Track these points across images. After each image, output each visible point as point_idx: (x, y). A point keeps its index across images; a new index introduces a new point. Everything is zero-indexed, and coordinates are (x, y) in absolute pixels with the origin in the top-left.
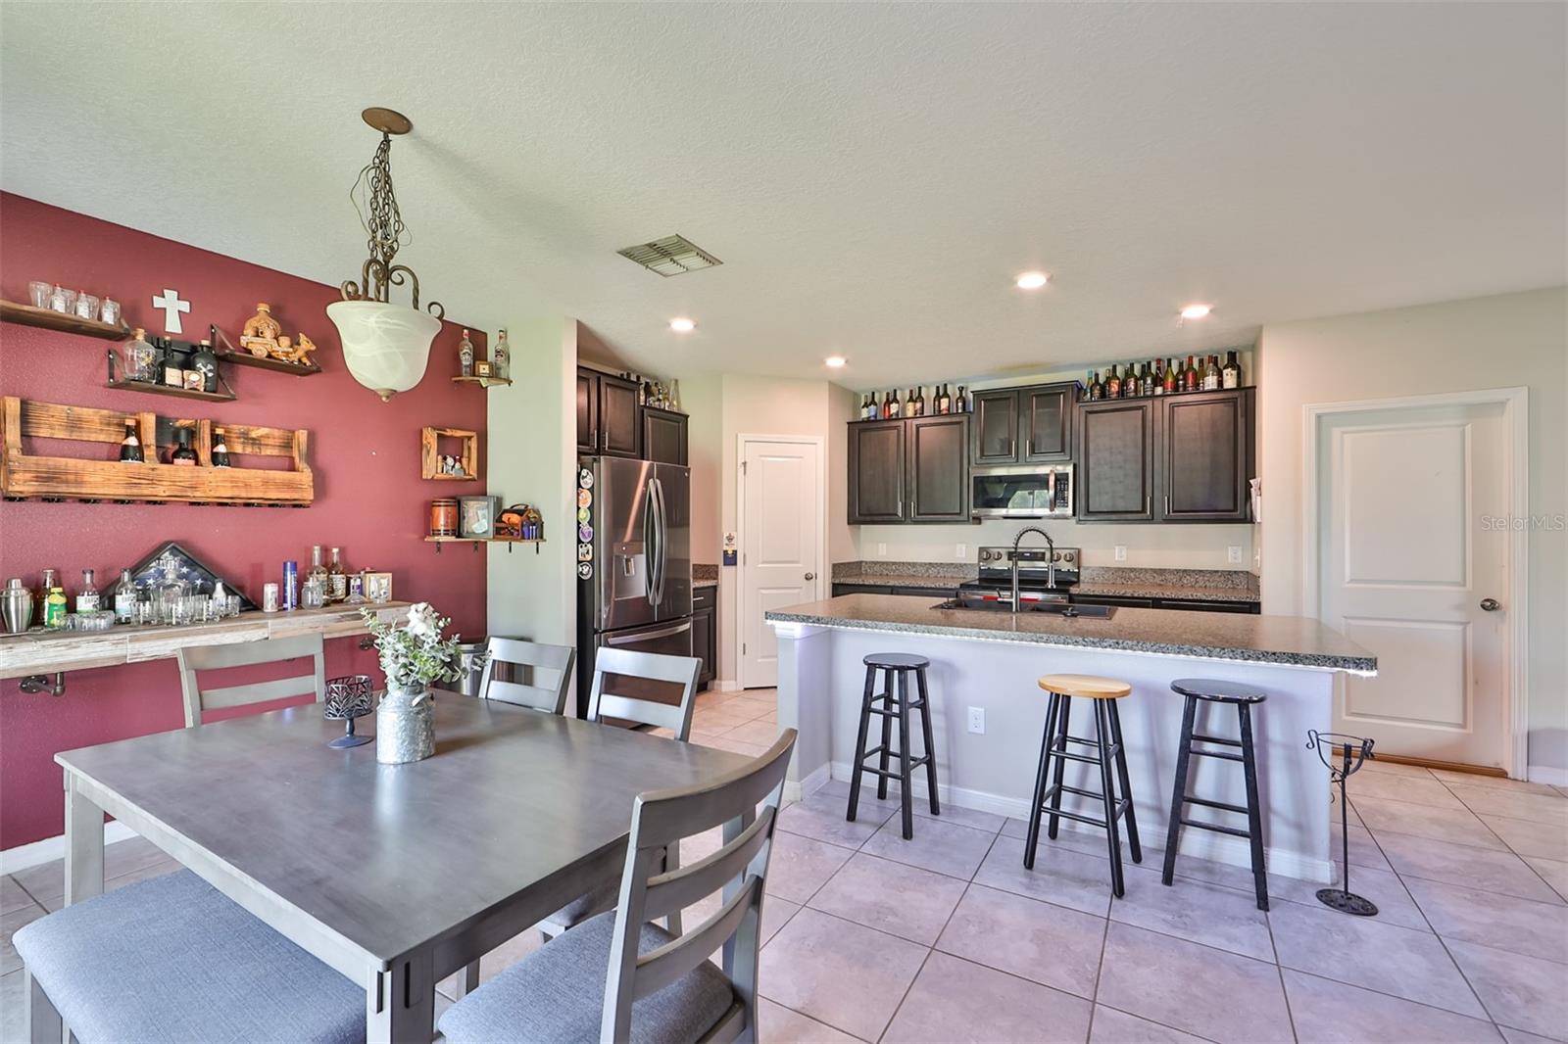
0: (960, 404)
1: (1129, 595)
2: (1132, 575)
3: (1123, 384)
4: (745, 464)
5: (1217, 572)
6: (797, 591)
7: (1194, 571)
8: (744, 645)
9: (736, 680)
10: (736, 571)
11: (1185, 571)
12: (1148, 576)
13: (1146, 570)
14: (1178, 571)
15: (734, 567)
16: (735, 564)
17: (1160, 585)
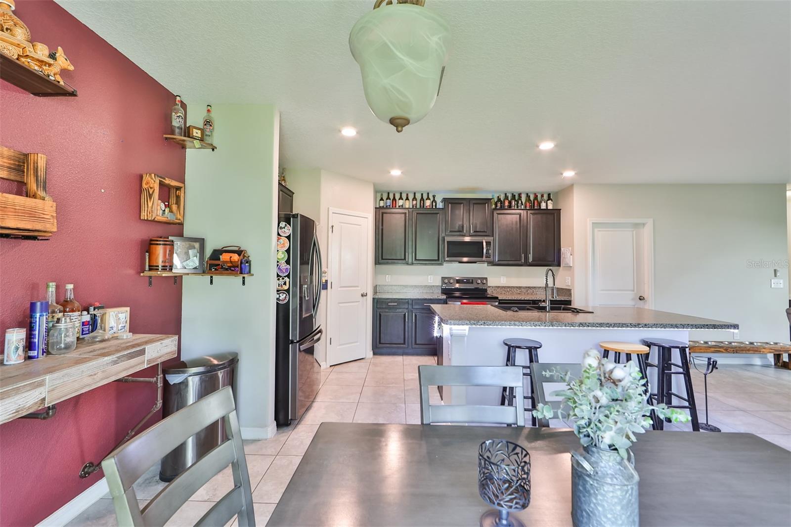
0: (434, 204)
1: (523, 299)
2: (508, 289)
3: (510, 203)
4: (332, 227)
5: (540, 287)
6: (358, 303)
7: (532, 287)
8: (331, 339)
9: (326, 362)
10: (327, 292)
11: (529, 287)
12: (515, 290)
13: (514, 287)
14: (526, 287)
15: (326, 290)
16: (327, 289)
17: (519, 294)
